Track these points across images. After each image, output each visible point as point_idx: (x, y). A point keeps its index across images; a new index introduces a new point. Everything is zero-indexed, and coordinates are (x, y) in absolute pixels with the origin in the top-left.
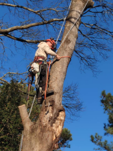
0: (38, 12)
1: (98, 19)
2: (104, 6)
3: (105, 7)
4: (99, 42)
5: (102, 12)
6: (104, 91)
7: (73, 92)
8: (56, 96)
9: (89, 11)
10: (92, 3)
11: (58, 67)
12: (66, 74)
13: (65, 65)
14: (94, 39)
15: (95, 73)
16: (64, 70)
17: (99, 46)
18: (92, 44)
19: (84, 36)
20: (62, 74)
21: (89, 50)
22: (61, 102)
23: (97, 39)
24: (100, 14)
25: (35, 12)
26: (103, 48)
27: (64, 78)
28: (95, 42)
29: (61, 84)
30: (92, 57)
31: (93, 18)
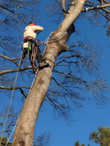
0: (13, 60)
1: (72, 69)
2: (78, 56)
3: (80, 57)
4: (73, 91)
5: (76, 63)
6: (78, 142)
7: (46, 141)
8: (27, 137)
9: (64, 60)
10: (66, 47)
11: (30, 107)
12: (38, 114)
13: (38, 105)
14: (68, 88)
15: (69, 122)
16: (37, 110)
17: (73, 95)
18: (66, 92)
19: (59, 84)
20: (34, 114)
21: (63, 98)
22: (31, 143)
23: (71, 88)
24: (74, 64)
25: (10, 60)
26: (77, 97)
27: (36, 118)
28: (69, 91)
29: (32, 124)
30: (66, 106)
31: (67, 68)
